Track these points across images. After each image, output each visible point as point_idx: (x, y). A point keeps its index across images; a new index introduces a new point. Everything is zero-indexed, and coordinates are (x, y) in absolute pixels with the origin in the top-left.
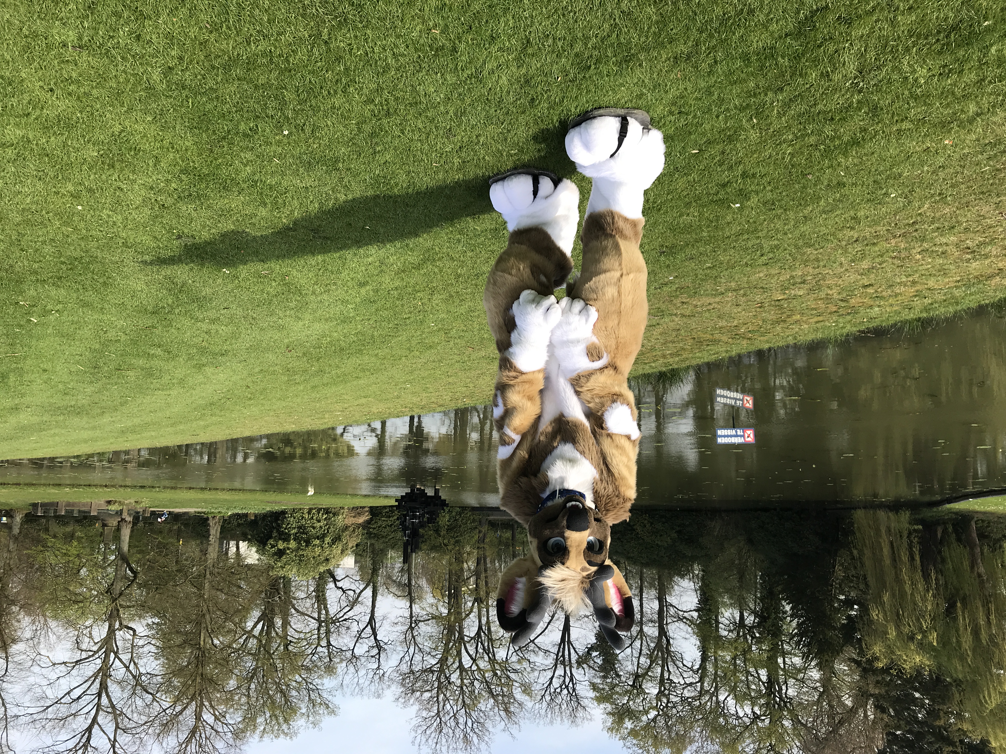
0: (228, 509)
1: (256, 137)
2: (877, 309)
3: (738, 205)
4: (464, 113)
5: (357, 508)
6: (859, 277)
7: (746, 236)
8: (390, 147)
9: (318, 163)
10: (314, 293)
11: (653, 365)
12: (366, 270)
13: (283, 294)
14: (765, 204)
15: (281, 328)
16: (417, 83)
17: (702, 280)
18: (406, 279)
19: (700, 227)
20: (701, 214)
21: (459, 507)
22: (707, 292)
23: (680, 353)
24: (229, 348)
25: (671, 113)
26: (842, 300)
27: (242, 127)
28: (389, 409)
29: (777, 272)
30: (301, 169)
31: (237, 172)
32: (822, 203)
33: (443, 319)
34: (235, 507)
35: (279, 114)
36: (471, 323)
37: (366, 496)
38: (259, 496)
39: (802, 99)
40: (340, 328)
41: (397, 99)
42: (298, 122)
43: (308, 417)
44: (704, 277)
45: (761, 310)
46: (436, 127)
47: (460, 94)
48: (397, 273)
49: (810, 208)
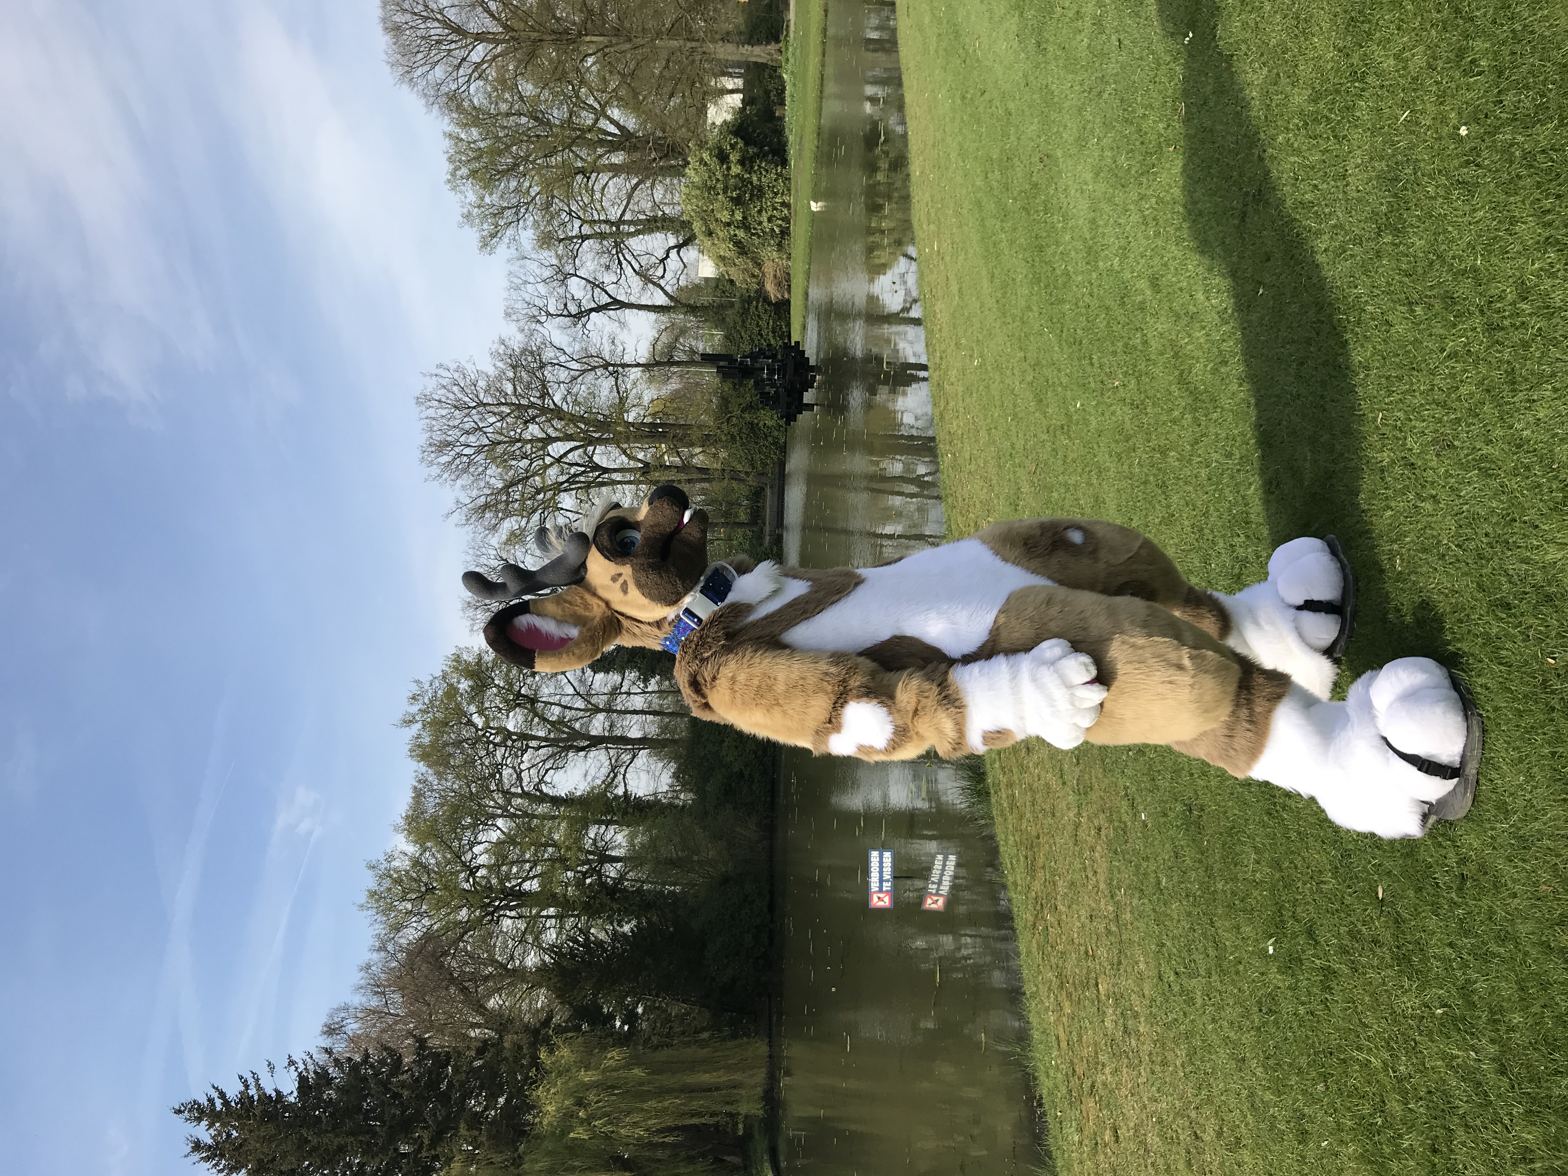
0: (792, 73)
1: (1457, 74)
2: (1076, 1138)
3: (1271, 951)
4: (1486, 474)
5: (788, 280)
6: (1132, 1125)
7: (1212, 952)
8: (1420, 332)
9: (1395, 196)
10: (1142, 197)
11: (997, 765)
12: (1181, 290)
13: (1142, 143)
14: (1272, 997)
15: (1081, 142)
16: (1558, 385)
17: (1137, 867)
18: (1162, 360)
19: (1234, 879)
20: (1257, 884)
21: (785, 443)
22: (1115, 872)
23: (1015, 811)
24: (1050, 55)
25: (1463, 861)
26: (1093, 1086)
27: (1480, 45)
28: (940, 330)
29: (1146, 993)
30: (1384, 163)
31: (1385, 42)
32: (1268, 1096)
34: (794, 85)
35: (1504, 116)
37: (807, 294)
38: (811, 123)
40: (1079, 245)
41: (1526, 345)
42: (1485, 154)
43: (932, 197)
44: (1142, 871)
45: (1082, 953)
46: (1458, 421)
47: (1528, 468)
48: (1173, 344)
49: (1259, 1072)
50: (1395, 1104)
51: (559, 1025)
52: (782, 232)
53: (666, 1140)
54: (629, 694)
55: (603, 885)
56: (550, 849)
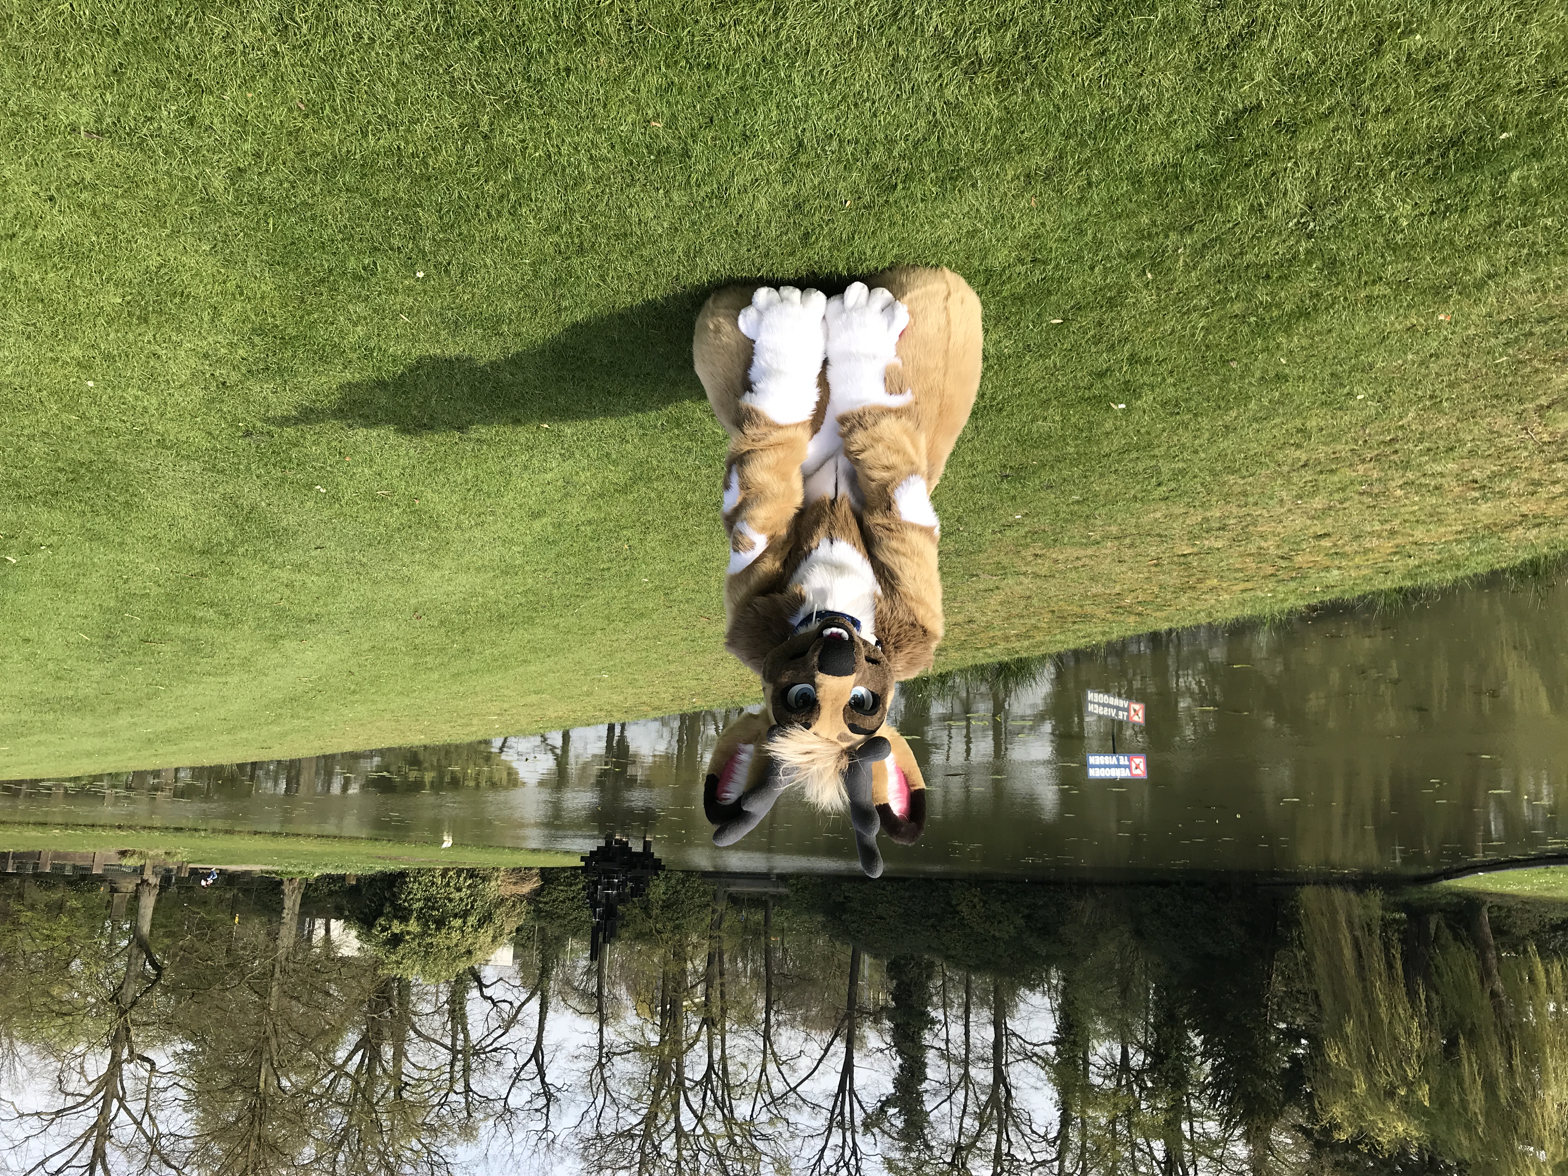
0: (314, 867)
1: (374, 280)
2: (1336, 572)
3: (1123, 406)
4: (699, 252)
5: (519, 870)
6: (1309, 522)
7: (1134, 455)
8: (583, 302)
9: (469, 323)
10: (459, 526)
11: (989, 651)
12: (543, 492)
13: (410, 527)
14: (1164, 404)
15: (406, 581)
16: (627, 204)
17: (1066, 521)
18: (605, 508)
19: (1063, 438)
20: (1065, 418)
21: (683, 871)
22: (1074, 540)
23: (1031, 633)
24: (323, 610)
25: (1021, 261)
26: (1282, 558)
27: (352, 264)
28: (574, 712)
29: (1182, 511)
30: (443, 332)
31: (342, 334)
32: (1252, 405)
33: (662, 573)
34: (326, 865)
35: (410, 246)
36: (706, 578)
37: (534, 851)
38: (365, 848)
39: (1222, 244)
40: (499, 582)
41: (595, 227)
42: (440, 259)
43: (446, 722)
44: (1069, 517)
45: (1157, 569)
46: (655, 273)
47: (694, 223)
48: (591, 499)
49: (1233, 413)
50: (1235, 307)
51: (1308, 1118)
52: (471, 877)
53: (1423, 997)
54: (947, 1041)
55: (1153, 1067)
56: (1119, 1128)
